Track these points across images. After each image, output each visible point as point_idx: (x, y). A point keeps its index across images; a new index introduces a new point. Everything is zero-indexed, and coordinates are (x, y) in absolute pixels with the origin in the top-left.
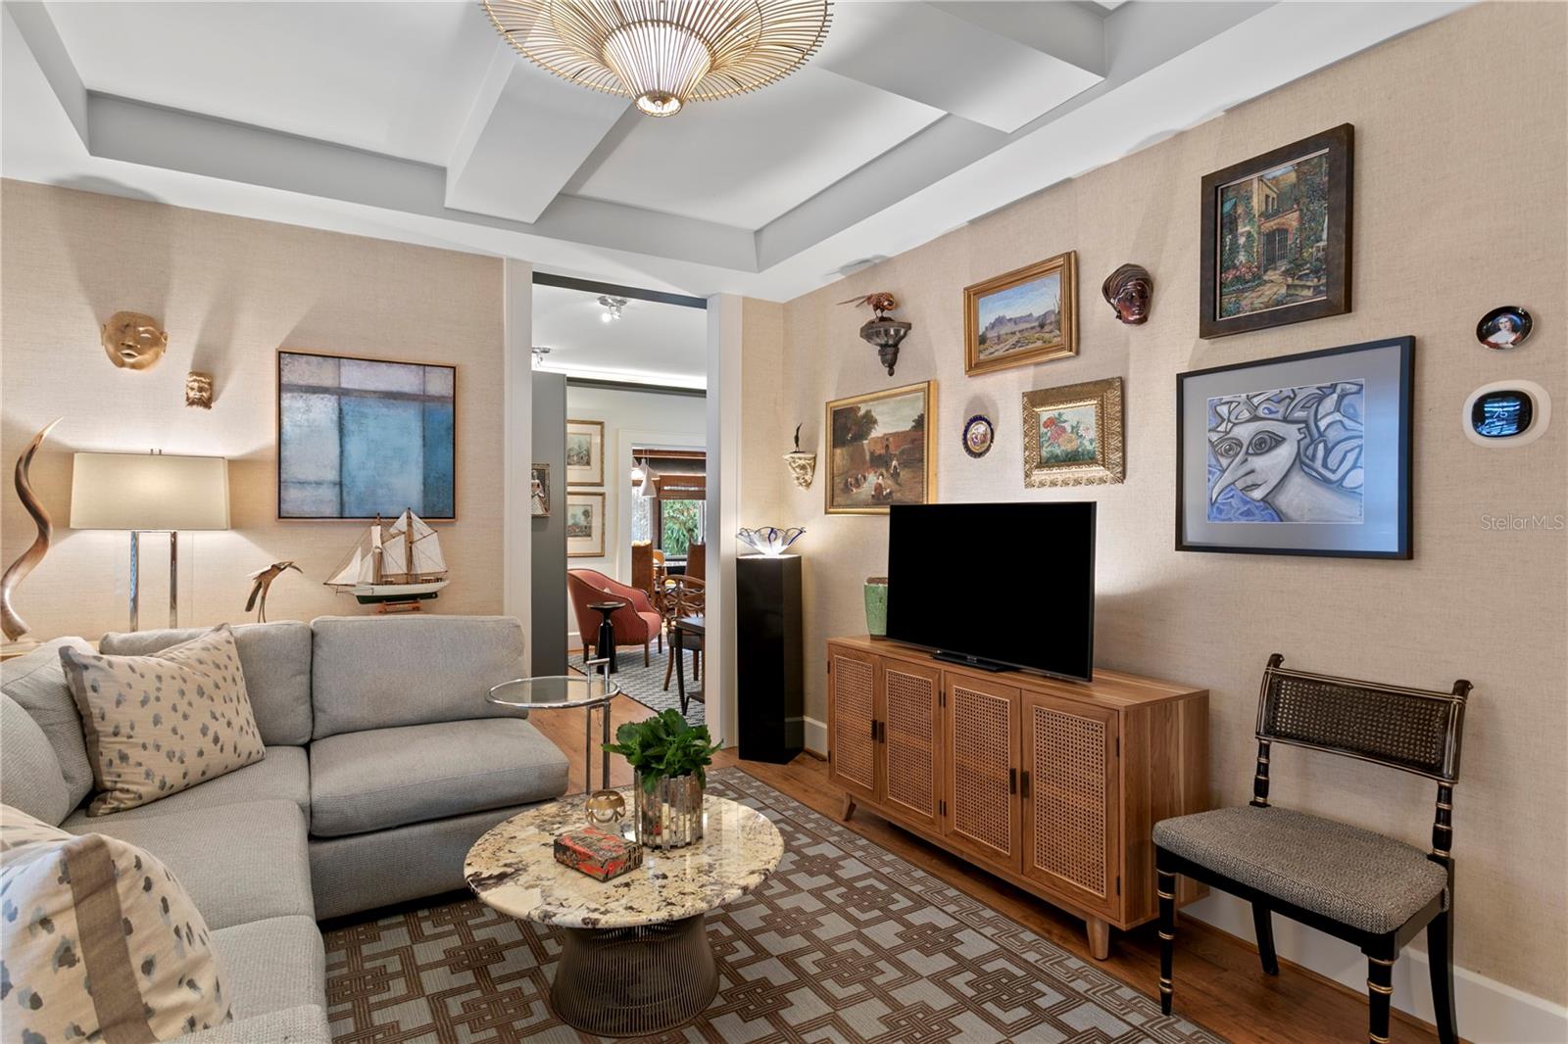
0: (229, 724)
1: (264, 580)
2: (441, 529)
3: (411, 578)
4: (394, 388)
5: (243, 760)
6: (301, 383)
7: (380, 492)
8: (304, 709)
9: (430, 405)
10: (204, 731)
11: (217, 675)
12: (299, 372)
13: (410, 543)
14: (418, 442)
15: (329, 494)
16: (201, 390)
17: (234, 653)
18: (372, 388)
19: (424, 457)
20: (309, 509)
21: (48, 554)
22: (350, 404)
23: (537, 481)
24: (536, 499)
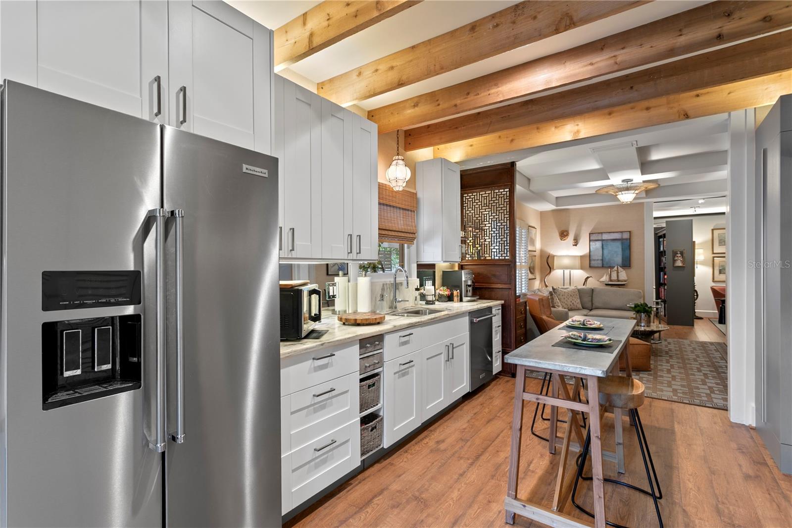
0: (576, 302)
1: (587, 279)
2: (627, 270)
3: (618, 281)
4: (615, 238)
5: (577, 308)
6: (594, 239)
7: (611, 261)
8: (590, 303)
9: (624, 241)
10: (571, 302)
11: (574, 294)
12: (594, 237)
13: (618, 273)
14: (620, 249)
15: (600, 262)
16: (575, 243)
17: (578, 291)
18: (609, 238)
19: (622, 253)
20: (596, 265)
21: (552, 273)
22: (604, 242)
23: (680, 255)
24: (679, 261)
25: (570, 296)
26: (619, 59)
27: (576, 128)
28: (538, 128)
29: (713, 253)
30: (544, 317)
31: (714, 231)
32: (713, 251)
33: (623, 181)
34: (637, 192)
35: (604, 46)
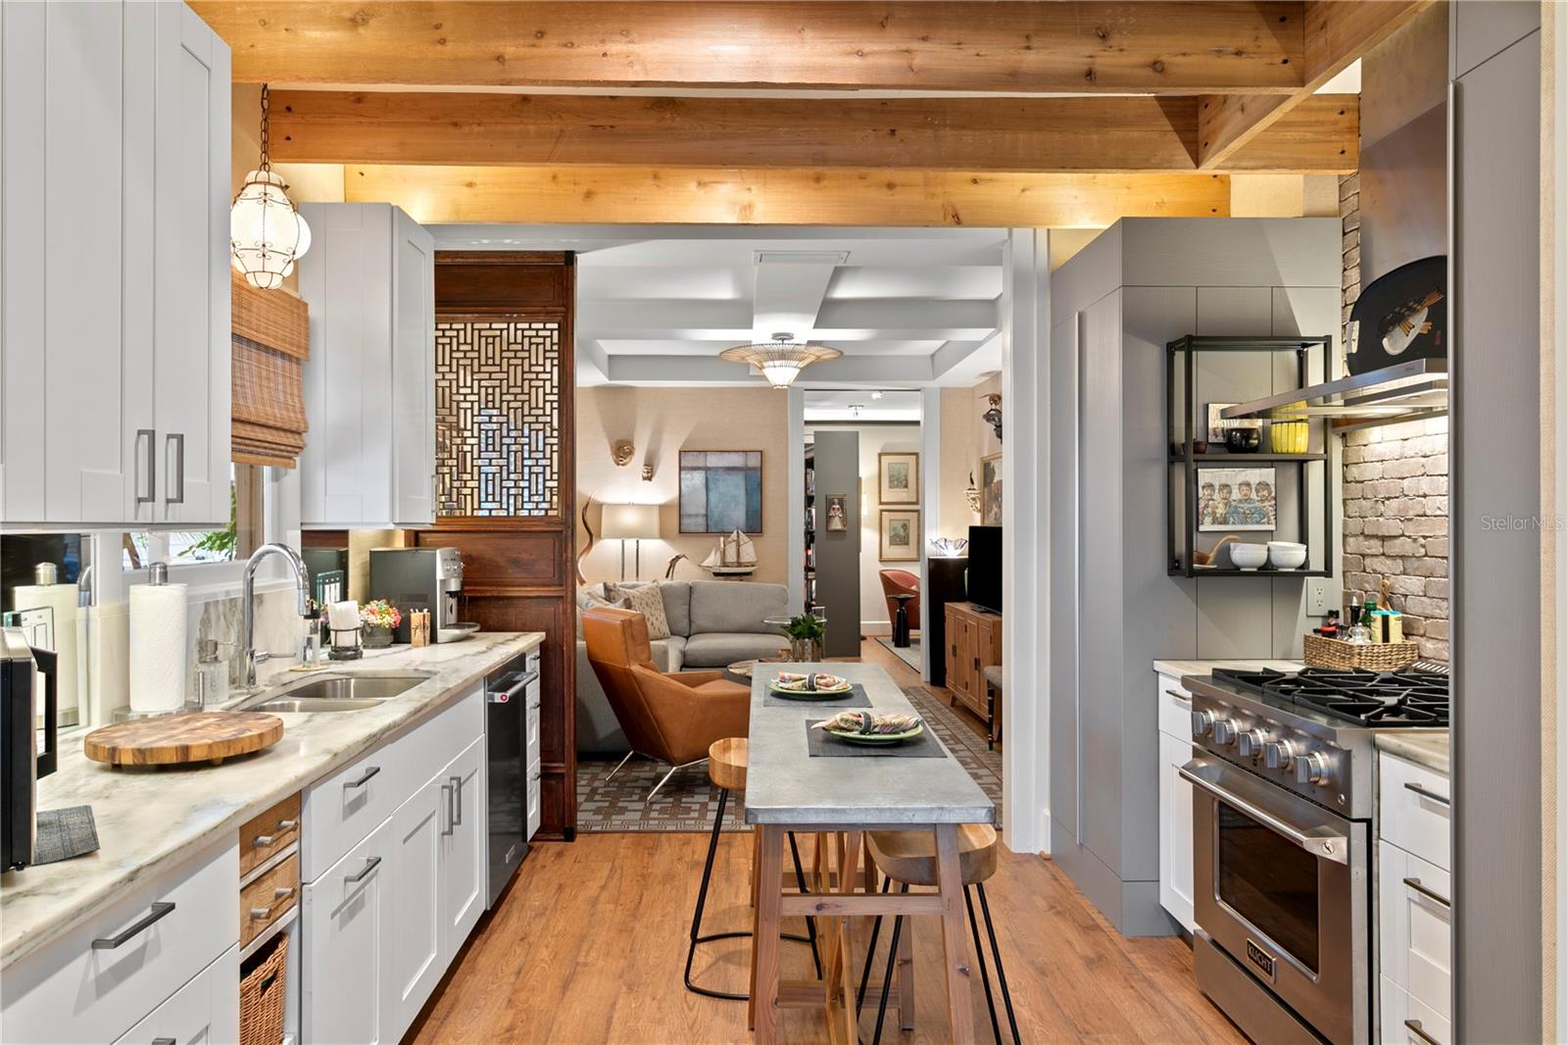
1: (673, 562)
2: (755, 539)
3: (739, 565)
4: (732, 465)
5: (661, 636)
6: (690, 465)
7: (725, 519)
8: (687, 620)
9: (750, 472)
11: (653, 599)
12: (688, 461)
13: (738, 546)
14: (743, 492)
15: (701, 521)
16: (648, 472)
17: (659, 591)
18: (721, 465)
19: (747, 500)
20: (693, 529)
21: (593, 549)
22: (711, 474)
23: (838, 506)
24: (837, 519)
25: (644, 605)
26: (918, 61)
27: (746, 197)
28: (656, 177)
29: (881, 503)
30: (636, 668)
31: (883, 457)
32: (880, 498)
33: (776, 336)
34: (802, 364)
35: (887, 18)
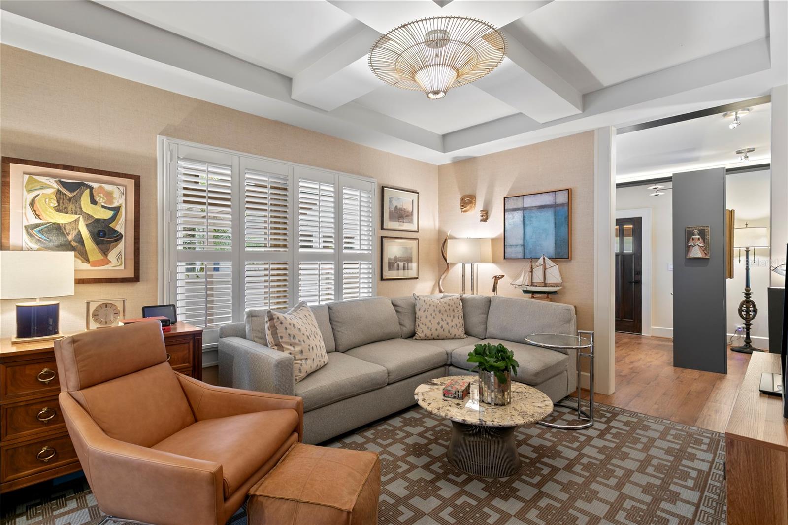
0: (447, 323)
1: (497, 280)
2: (563, 264)
3: (546, 284)
4: (543, 204)
6: (511, 208)
8: (483, 326)
9: (558, 208)
10: (439, 323)
12: (511, 204)
13: (545, 269)
14: (552, 225)
15: (520, 249)
16: (483, 216)
17: (460, 302)
18: (535, 205)
19: (555, 232)
20: (513, 256)
22: (527, 213)
23: (698, 237)
24: (698, 248)
25: (437, 312)
